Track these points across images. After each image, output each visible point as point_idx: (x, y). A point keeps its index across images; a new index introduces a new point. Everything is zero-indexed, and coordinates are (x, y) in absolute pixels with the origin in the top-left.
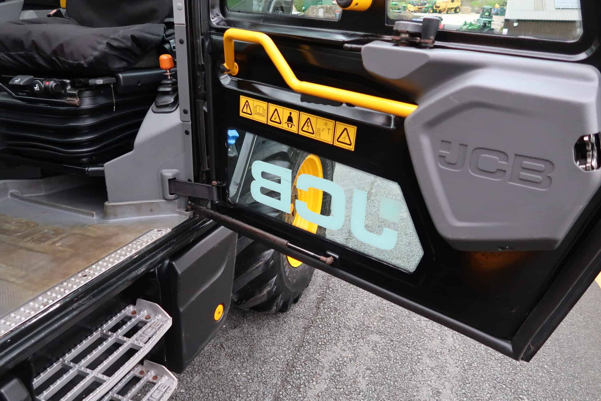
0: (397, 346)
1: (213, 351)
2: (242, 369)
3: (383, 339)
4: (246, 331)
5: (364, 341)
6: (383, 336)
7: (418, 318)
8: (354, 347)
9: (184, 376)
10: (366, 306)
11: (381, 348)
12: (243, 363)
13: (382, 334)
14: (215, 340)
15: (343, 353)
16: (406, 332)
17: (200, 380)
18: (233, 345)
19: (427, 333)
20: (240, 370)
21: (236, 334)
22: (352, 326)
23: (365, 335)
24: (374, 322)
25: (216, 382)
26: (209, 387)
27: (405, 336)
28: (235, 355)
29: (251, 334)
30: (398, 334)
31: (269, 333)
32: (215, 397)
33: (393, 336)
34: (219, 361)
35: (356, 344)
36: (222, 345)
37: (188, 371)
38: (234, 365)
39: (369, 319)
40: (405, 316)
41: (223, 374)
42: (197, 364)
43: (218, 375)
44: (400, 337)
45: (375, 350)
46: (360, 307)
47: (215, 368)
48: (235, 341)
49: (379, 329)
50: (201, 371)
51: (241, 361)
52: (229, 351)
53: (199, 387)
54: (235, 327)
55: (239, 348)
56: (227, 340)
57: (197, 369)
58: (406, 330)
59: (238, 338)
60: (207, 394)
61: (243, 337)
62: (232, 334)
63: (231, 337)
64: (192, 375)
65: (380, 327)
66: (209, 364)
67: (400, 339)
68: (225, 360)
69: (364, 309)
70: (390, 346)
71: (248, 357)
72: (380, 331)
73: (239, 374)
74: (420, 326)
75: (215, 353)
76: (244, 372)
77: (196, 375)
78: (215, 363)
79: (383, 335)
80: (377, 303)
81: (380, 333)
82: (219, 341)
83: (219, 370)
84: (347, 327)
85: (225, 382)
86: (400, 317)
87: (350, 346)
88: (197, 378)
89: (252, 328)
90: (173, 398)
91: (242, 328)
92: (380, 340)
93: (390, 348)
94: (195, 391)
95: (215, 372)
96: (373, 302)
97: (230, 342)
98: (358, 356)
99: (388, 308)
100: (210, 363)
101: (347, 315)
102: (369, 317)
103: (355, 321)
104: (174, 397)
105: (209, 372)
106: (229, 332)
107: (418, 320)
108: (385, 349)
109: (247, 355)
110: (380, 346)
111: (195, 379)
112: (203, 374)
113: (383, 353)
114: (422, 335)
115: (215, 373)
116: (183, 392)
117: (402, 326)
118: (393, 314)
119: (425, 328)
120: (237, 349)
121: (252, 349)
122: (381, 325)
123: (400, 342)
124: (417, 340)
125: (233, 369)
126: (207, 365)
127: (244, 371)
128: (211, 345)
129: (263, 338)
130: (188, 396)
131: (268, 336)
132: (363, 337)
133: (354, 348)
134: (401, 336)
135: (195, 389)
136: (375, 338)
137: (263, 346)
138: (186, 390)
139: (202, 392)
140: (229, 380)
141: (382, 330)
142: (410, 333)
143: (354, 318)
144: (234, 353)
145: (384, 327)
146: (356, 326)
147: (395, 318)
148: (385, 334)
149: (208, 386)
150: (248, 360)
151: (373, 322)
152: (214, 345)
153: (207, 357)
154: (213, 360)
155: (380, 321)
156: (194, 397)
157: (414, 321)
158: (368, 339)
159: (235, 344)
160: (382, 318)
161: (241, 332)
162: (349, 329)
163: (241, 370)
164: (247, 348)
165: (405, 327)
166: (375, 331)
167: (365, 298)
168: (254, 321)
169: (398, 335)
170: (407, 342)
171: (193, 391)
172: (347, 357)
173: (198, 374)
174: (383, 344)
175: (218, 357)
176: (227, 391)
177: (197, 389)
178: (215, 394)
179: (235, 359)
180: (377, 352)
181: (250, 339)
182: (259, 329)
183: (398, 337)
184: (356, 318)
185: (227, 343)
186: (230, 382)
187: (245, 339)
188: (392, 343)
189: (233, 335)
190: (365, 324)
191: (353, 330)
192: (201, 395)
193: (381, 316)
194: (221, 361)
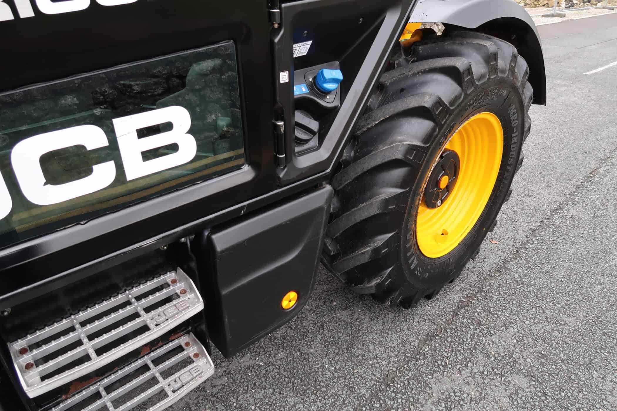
0: (550, 405)
1: (311, 329)
2: (332, 362)
3: (532, 387)
4: (355, 317)
5: (503, 380)
6: (534, 383)
7: (602, 374)
8: (484, 383)
9: (270, 347)
10: (524, 331)
11: (524, 398)
12: (337, 354)
13: (534, 379)
14: (318, 317)
15: (465, 387)
16: (573, 389)
17: (284, 358)
18: (335, 329)
19: (608, 402)
20: (330, 362)
21: (343, 317)
22: (492, 353)
23: (508, 372)
24: (528, 358)
25: (298, 367)
26: (289, 370)
27: (569, 394)
28: (332, 341)
29: (359, 322)
30: (560, 388)
31: (381, 328)
32: (290, 384)
33: (550, 388)
34: (312, 343)
35: (489, 380)
36: (322, 325)
37: (276, 343)
38: (325, 353)
39: (522, 351)
40: (581, 365)
41: (310, 360)
42: (288, 338)
43: (305, 359)
44: (560, 394)
45: (513, 398)
46: (516, 330)
47: (304, 350)
48: (339, 325)
49: (532, 370)
50: (289, 348)
51: (336, 352)
52: (327, 335)
53: (280, 365)
54: (346, 309)
55: (340, 335)
56: (331, 321)
57: (285, 345)
58: (574, 385)
59: (343, 323)
60: (283, 378)
61: (349, 323)
62: (339, 315)
63: (337, 318)
64: (278, 349)
65: (534, 369)
66: (301, 343)
67: (559, 396)
68: (319, 344)
69: (521, 335)
70: (539, 402)
71: (346, 350)
72: (532, 375)
73: (327, 366)
74: (601, 388)
75: (311, 332)
76: (333, 367)
77: (282, 351)
78: (307, 345)
79: (535, 381)
80: (544, 332)
81: (529, 376)
82: (322, 319)
83: (308, 355)
84: (486, 352)
85: (308, 370)
86: (573, 363)
87: (480, 380)
88: (281, 355)
89: (364, 315)
90: (249, 369)
91: (353, 312)
92: (527, 387)
93: (537, 403)
94: (274, 369)
95: (303, 354)
96: (538, 329)
97: (333, 324)
98: (484, 398)
99: (557, 343)
100: (302, 342)
101: (491, 336)
102: (523, 348)
103: (500, 347)
104: (251, 368)
105: (296, 352)
106: (337, 312)
107: (600, 377)
108: (530, 402)
109: (345, 347)
110: (523, 396)
111: (279, 355)
112: (290, 352)
113: (523, 408)
114: (599, 403)
115: (302, 356)
116: (261, 366)
117: (570, 377)
118: (562, 355)
119: (608, 393)
120: (338, 335)
121: (354, 341)
122: (537, 366)
123: (557, 400)
124: (586, 407)
125: (322, 358)
126: (298, 343)
127: (333, 365)
128: (311, 322)
129: (372, 332)
130: (264, 372)
131: (379, 332)
132: (503, 373)
133: (483, 385)
134: (563, 392)
135: (274, 367)
136: (520, 381)
137: (368, 341)
138: (265, 364)
139: (279, 373)
140: (313, 370)
141: (536, 373)
142: (579, 392)
143: (501, 343)
144: (332, 339)
145: (540, 370)
146: (499, 354)
147: (563, 361)
148: (538, 381)
149: (289, 368)
150: (343, 353)
151: (526, 357)
152: (314, 323)
153: (302, 333)
154: (306, 339)
155: (538, 359)
156: (269, 375)
157: (594, 376)
158: (510, 379)
159: (337, 328)
160: (543, 356)
161: (350, 316)
162: (487, 356)
163: (331, 362)
164: (348, 338)
165: (574, 380)
166: (524, 371)
167: (528, 319)
169: (558, 389)
170: (569, 405)
171: (272, 368)
172: (468, 395)
173: (284, 351)
174: (528, 394)
175: (312, 338)
176: (306, 383)
177: (276, 368)
178: (292, 381)
179: (330, 347)
180: (515, 403)
181: (356, 328)
182: (371, 318)
183: (557, 393)
184: (503, 343)
185: (329, 324)
186: (313, 372)
187: (351, 327)
188: (543, 398)
189: (340, 317)
190: (514, 356)
191: (493, 359)
192: (277, 377)
193: (543, 352)
194: (314, 344)
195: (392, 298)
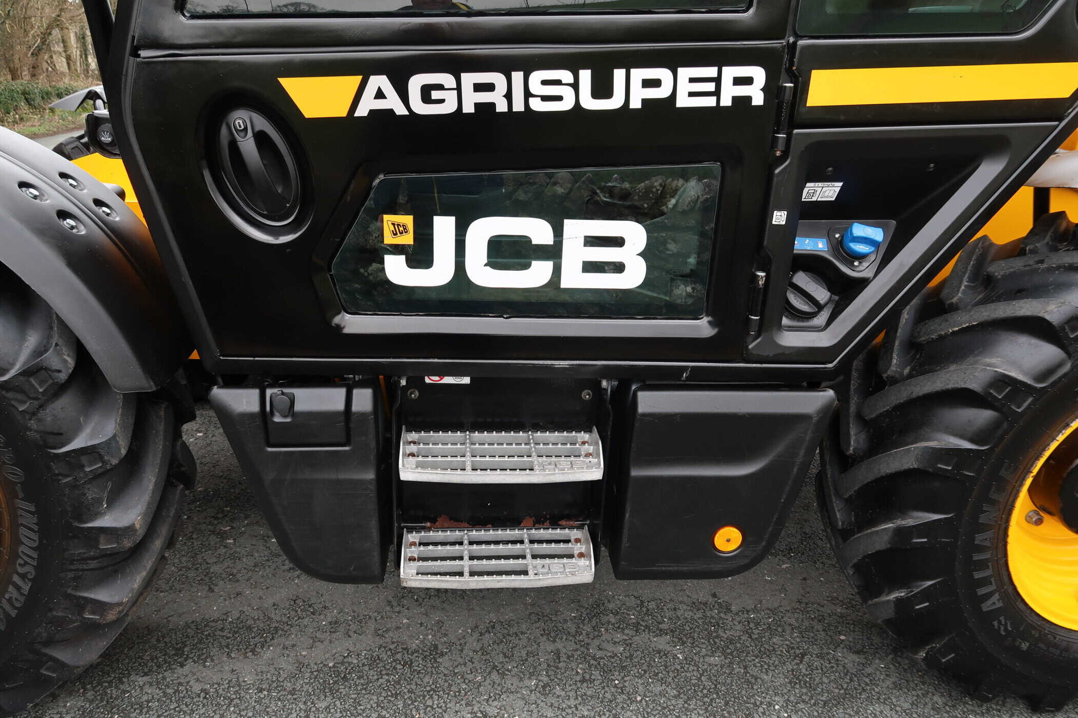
1: (782, 651)
2: (789, 707)
4: (869, 670)
9: (703, 643)
12: (804, 701)
14: (802, 641)
17: (716, 665)
18: (822, 669)
20: (785, 705)
21: (846, 661)
25: (732, 685)
26: (715, 683)
28: (806, 682)
29: (871, 680)
31: (906, 705)
32: (706, 699)
34: (772, 668)
36: (803, 655)
37: (715, 643)
38: (785, 691)
41: (755, 687)
42: (738, 645)
43: (748, 682)
47: (754, 671)
48: (832, 667)
50: (731, 657)
51: (804, 697)
52: (804, 671)
53: (705, 671)
54: (858, 652)
55: (825, 680)
56: (820, 656)
57: (729, 651)
59: (841, 668)
60: (702, 687)
61: (852, 674)
62: (840, 654)
63: (833, 657)
64: (715, 651)
66: (754, 660)
68: (781, 675)
71: (822, 703)
73: (777, 707)
75: (780, 655)
76: (786, 712)
77: (719, 656)
78: (762, 666)
82: (808, 647)
83: (756, 679)
85: (745, 697)
88: (715, 660)
89: (887, 675)
90: (659, 654)
91: (869, 662)
94: (694, 670)
95: (748, 675)
97: (823, 662)
100: (757, 660)
104: (662, 653)
105: (740, 667)
106: (839, 649)
109: (823, 699)
111: (712, 659)
112: (731, 663)
115: (746, 676)
116: (678, 658)
120: (821, 679)
121: (844, 699)
125: (776, 694)
126: (749, 659)
127: (789, 711)
128: (787, 642)
129: (884, 703)
130: (679, 667)
131: (898, 708)
135: (696, 668)
137: (869, 712)
138: (686, 659)
139: (699, 679)
140: (753, 701)
144: (808, 680)
149: (716, 681)
150: (814, 705)
152: (791, 646)
153: (762, 649)
154: (765, 660)
156: (683, 674)
159: (825, 670)
161: (858, 665)
163: (787, 706)
164: (837, 691)
168: (905, 670)
171: (691, 668)
173: (723, 657)
175: (776, 662)
176: (732, 710)
177: (698, 671)
178: (711, 697)
179: (798, 686)
181: (860, 685)
182: (896, 686)
185: (816, 659)
186: (750, 703)
187: (851, 680)
189: (840, 659)
192: (694, 682)
194: (774, 671)
195: (932, 647)
